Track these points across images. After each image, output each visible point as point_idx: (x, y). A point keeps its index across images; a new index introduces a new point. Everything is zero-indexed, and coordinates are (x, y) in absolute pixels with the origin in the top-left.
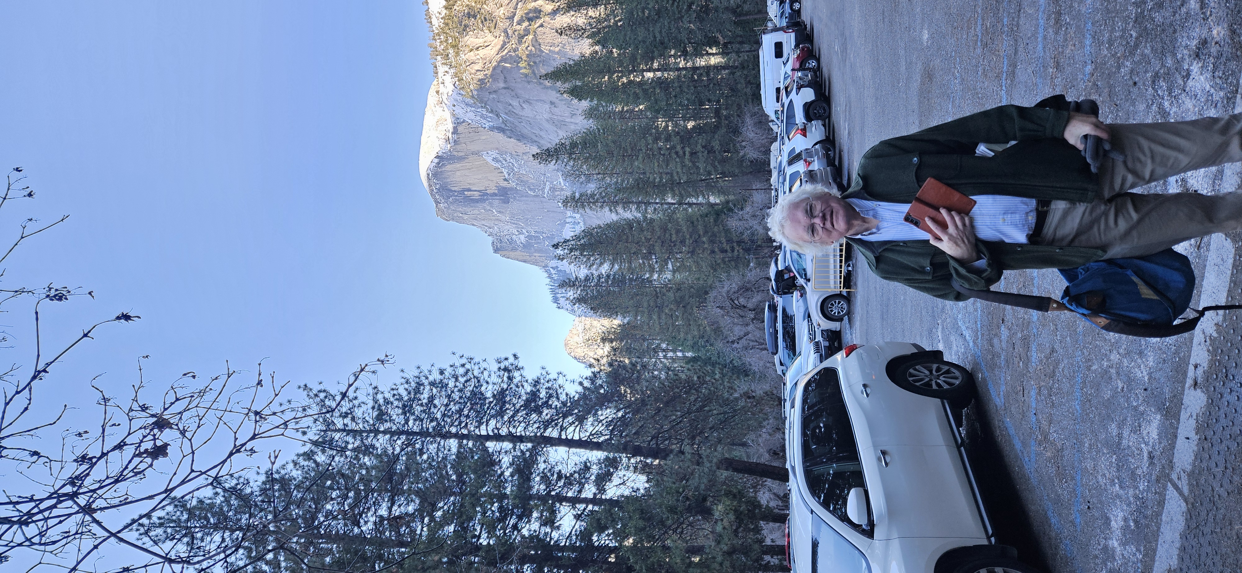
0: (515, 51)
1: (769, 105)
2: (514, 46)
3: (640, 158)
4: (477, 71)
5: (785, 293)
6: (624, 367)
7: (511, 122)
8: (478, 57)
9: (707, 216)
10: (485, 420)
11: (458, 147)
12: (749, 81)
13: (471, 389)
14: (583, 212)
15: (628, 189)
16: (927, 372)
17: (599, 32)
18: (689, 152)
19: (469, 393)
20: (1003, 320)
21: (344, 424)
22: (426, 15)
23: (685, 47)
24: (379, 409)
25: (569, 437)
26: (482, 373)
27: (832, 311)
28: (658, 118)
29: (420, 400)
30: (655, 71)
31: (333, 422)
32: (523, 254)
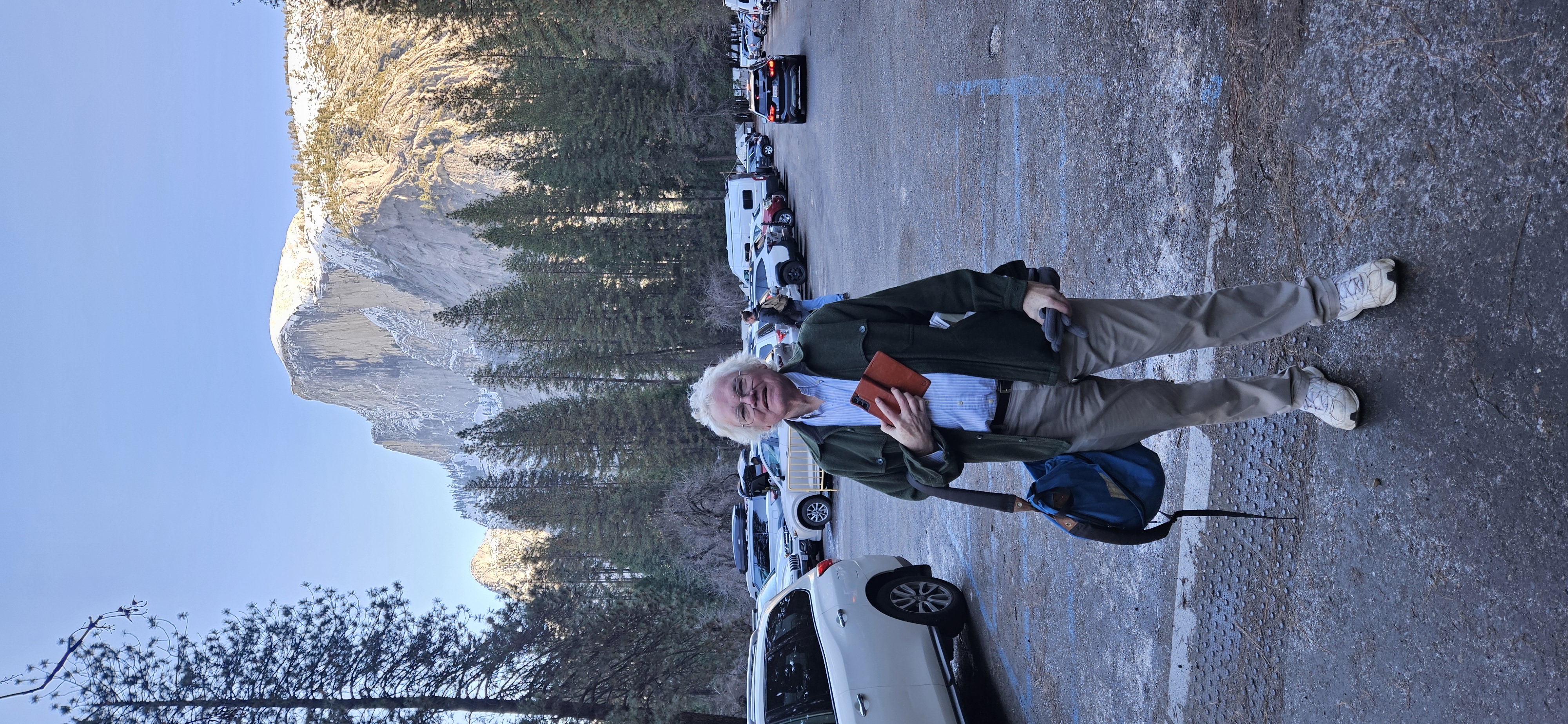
0: (414, 181)
1: (737, 264)
2: (412, 174)
3: (579, 322)
4: (360, 203)
5: (756, 494)
6: (551, 596)
7: (405, 271)
8: (362, 185)
9: (663, 397)
10: (349, 678)
11: (329, 301)
12: (715, 234)
13: (330, 633)
14: (502, 390)
15: (562, 360)
16: (913, 592)
17: (527, 164)
18: (642, 317)
19: (327, 641)
20: (992, 527)
21: (130, 694)
22: (290, 128)
23: (637, 189)
24: (188, 669)
25: (471, 696)
26: (348, 611)
27: (811, 516)
28: (602, 274)
29: (252, 653)
30: (598, 215)
31: (112, 691)
32: (417, 444)
